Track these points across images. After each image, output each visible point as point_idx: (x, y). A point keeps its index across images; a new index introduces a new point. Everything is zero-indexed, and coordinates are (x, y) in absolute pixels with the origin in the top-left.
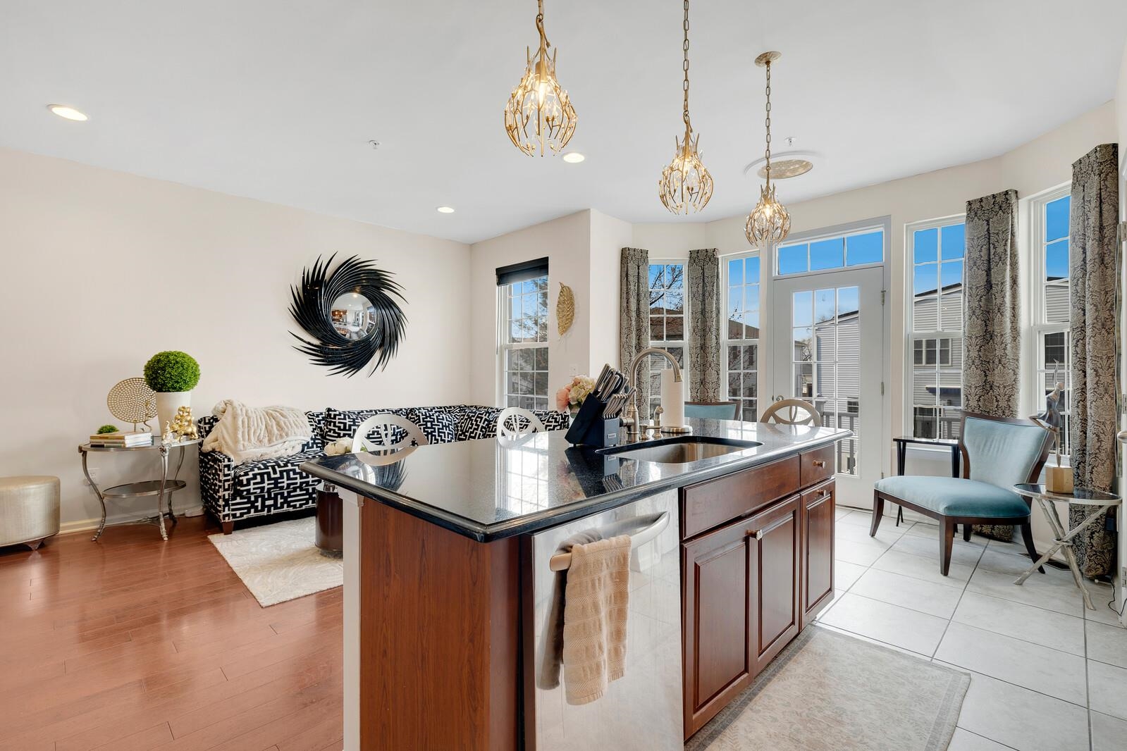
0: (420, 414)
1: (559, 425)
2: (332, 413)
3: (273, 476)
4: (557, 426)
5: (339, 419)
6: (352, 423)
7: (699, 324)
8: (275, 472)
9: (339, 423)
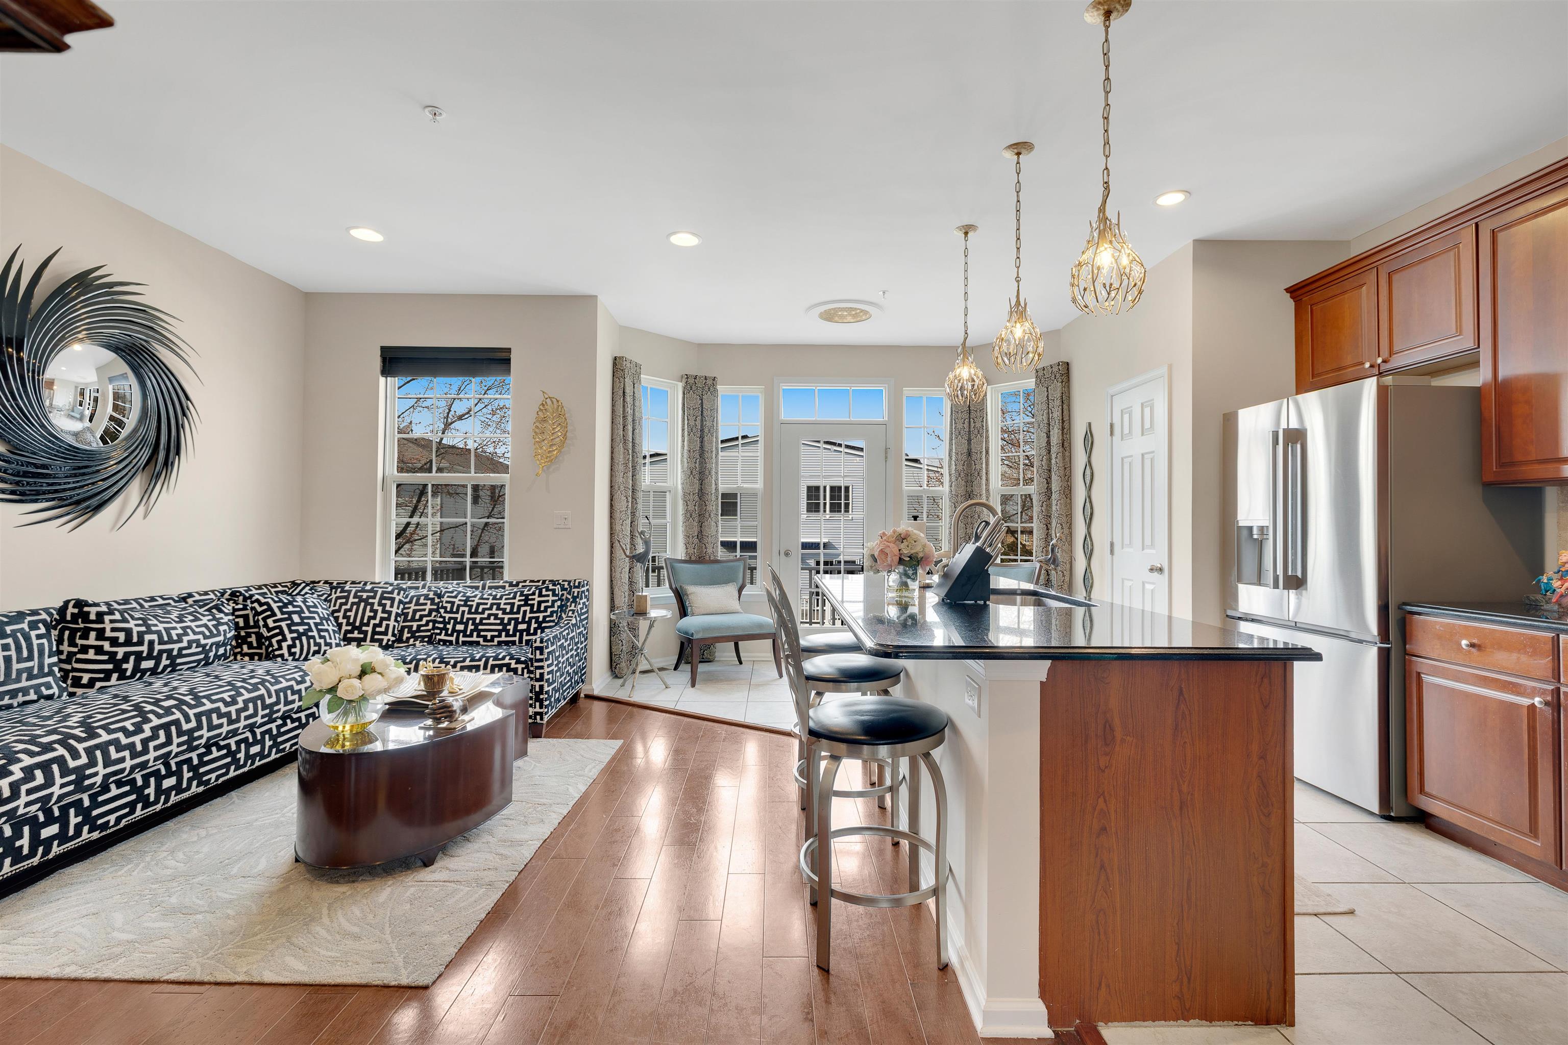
0: (270, 600)
1: (559, 600)
2: (93, 611)
3: (72, 764)
4: (556, 601)
5: (112, 621)
6: (143, 629)
7: (697, 465)
8: (75, 755)
9: (113, 630)
